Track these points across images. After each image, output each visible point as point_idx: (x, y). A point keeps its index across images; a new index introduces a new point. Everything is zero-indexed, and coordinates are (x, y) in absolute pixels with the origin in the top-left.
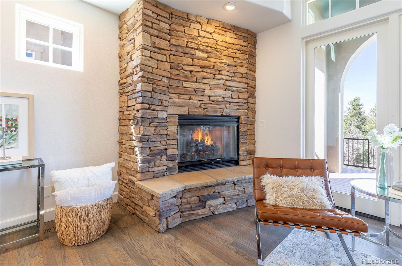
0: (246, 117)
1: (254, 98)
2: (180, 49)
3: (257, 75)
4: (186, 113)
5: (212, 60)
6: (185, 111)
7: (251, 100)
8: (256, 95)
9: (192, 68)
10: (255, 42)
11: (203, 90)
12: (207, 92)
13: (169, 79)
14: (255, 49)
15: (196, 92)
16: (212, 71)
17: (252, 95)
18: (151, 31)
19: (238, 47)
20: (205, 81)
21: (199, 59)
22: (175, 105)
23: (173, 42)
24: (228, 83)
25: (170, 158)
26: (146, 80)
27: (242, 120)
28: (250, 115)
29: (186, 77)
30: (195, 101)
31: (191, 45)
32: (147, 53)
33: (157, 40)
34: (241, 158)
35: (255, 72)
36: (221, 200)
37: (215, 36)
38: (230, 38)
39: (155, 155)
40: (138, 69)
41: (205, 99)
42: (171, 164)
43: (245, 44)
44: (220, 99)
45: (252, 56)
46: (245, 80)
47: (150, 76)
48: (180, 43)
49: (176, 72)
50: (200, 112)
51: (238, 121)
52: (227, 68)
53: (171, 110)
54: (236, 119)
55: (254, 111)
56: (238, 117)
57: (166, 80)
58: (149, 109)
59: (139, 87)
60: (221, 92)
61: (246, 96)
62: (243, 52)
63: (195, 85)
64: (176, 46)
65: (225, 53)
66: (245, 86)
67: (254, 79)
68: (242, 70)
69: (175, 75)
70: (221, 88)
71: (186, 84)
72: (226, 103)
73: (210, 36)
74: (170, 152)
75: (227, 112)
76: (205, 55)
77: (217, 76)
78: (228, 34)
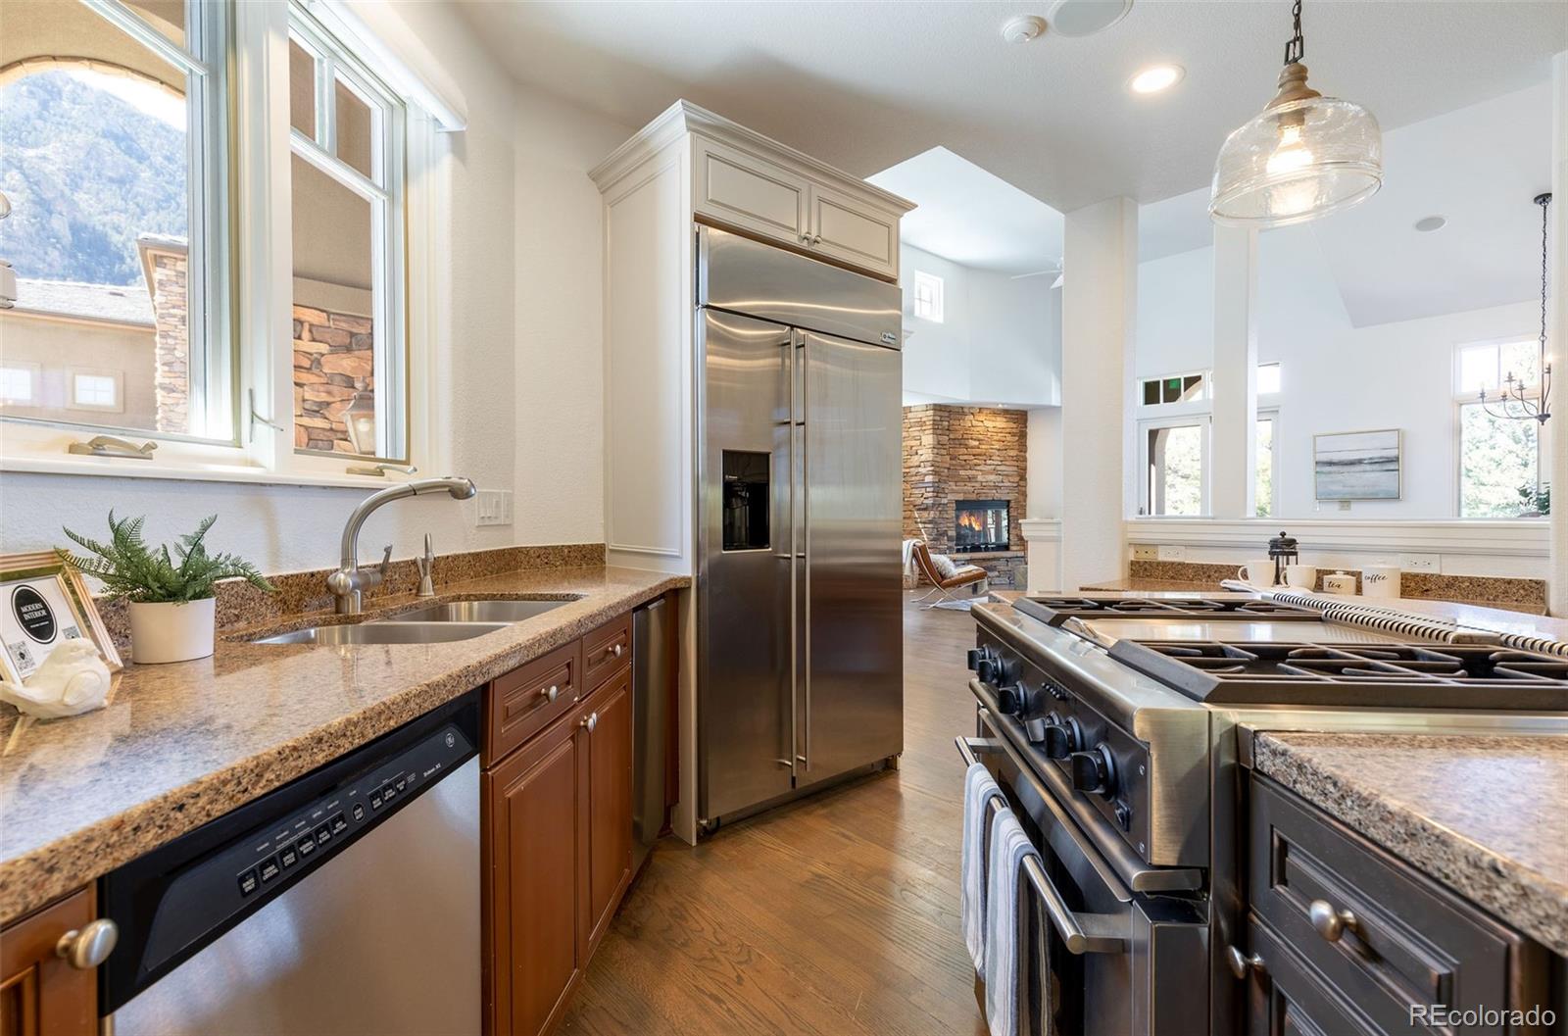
0: (1017, 501)
1: (1026, 480)
2: (957, 442)
3: (1028, 455)
4: (961, 499)
5: (983, 447)
6: (961, 497)
7: (1021, 483)
8: (1027, 476)
9: (966, 457)
10: (1026, 421)
11: (975, 477)
12: (980, 478)
13: (949, 469)
14: (1026, 427)
15: (970, 479)
16: (984, 458)
17: (1023, 478)
18: (939, 432)
19: (1008, 430)
20: (978, 468)
21: (972, 448)
22: (953, 492)
23: (952, 436)
24: (998, 468)
25: (950, 539)
26: (935, 473)
27: (1012, 504)
28: (1021, 498)
29: (962, 466)
30: (969, 487)
31: (965, 436)
32: (936, 451)
33: (941, 438)
34: (1012, 543)
35: (1025, 452)
36: (997, 573)
37: (986, 423)
38: (1000, 423)
39: (941, 535)
40: (929, 464)
41: (977, 485)
42: (950, 544)
43: (1015, 426)
44: (992, 484)
45: (1022, 436)
46: (1015, 463)
47: (937, 469)
48: (957, 436)
49: (954, 462)
50: (973, 497)
51: (1008, 506)
52: (997, 453)
53: (950, 497)
54: (1006, 504)
55: (1024, 494)
56: (1009, 501)
57: (946, 470)
58: (937, 496)
59: (929, 478)
60: (992, 477)
61: (1017, 479)
62: (1014, 435)
63: (969, 473)
64: (955, 439)
65: (995, 438)
66: (1015, 469)
67: (1025, 460)
68: (1013, 453)
69: (953, 465)
70: (992, 474)
71: (962, 472)
72: (996, 487)
73: (981, 424)
74: (950, 533)
75: (997, 496)
76: (977, 443)
77: (989, 462)
78: (998, 419)
